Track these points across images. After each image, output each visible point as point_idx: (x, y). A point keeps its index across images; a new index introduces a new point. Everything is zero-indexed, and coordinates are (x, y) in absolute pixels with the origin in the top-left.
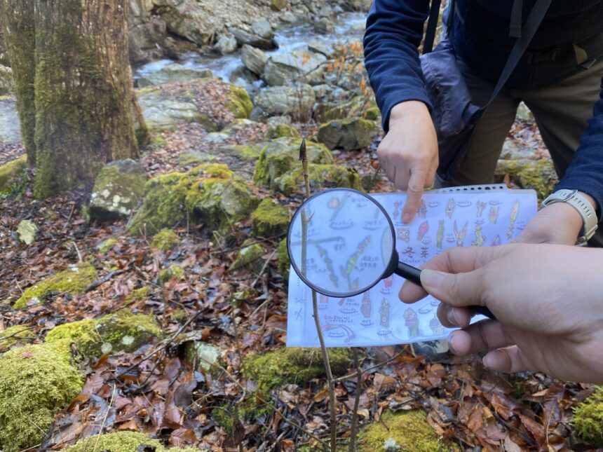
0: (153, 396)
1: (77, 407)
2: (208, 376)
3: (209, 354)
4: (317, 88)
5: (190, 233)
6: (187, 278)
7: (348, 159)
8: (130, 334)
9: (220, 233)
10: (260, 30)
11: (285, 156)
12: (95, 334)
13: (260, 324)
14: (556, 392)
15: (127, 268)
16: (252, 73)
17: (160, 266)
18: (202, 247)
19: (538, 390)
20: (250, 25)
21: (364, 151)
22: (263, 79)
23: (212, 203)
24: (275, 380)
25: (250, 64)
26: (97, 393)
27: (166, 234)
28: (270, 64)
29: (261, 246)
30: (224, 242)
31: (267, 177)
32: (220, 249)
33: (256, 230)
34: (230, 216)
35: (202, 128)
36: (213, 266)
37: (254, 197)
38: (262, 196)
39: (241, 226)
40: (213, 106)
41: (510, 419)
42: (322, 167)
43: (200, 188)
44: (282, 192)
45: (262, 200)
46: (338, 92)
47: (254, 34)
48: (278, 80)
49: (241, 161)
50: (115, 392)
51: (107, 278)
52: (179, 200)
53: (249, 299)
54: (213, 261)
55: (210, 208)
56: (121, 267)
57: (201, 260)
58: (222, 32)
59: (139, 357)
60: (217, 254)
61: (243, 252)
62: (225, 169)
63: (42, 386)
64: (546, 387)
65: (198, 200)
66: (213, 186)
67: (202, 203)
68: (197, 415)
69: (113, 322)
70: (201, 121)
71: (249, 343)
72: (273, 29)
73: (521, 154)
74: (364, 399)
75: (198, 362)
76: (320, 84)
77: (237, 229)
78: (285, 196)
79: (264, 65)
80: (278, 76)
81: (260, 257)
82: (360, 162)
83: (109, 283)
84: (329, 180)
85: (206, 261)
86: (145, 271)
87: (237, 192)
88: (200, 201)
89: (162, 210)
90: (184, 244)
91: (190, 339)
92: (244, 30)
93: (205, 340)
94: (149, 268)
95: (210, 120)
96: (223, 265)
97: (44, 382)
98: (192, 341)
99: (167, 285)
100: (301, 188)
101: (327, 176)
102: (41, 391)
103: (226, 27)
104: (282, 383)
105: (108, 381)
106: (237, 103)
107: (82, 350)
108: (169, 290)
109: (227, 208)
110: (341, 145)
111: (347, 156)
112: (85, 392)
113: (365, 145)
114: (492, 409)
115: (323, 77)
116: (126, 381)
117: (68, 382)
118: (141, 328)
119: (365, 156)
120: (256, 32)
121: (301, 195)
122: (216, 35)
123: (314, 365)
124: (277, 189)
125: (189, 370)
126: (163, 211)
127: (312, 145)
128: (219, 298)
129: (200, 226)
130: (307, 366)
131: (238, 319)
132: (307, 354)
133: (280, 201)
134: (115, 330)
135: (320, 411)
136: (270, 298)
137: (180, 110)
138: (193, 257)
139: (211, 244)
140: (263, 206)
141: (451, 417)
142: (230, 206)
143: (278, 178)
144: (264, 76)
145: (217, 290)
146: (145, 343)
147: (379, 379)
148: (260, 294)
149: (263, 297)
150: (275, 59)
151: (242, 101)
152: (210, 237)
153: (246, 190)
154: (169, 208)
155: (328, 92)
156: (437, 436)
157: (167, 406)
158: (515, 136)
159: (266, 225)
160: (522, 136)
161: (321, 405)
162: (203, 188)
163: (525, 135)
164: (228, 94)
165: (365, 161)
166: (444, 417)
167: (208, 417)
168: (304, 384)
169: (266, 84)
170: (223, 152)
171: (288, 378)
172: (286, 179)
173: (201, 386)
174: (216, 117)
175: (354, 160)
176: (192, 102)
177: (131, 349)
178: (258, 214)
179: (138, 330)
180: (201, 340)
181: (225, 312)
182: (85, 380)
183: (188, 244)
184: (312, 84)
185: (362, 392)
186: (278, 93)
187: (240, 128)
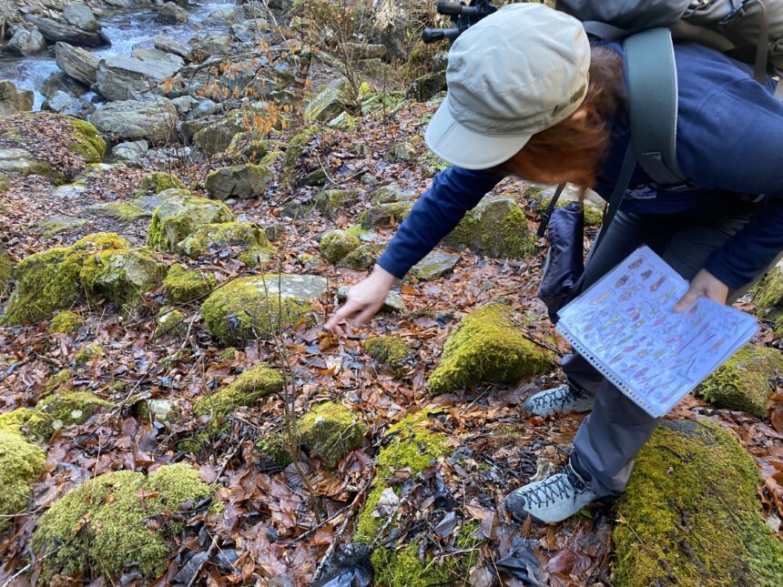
0: (119, 450)
1: (49, 475)
2: (167, 423)
3: (162, 407)
4: (178, 101)
5: (92, 311)
6: (108, 354)
7: (245, 209)
8: (78, 408)
9: (130, 305)
10: (78, 19)
11: (182, 217)
12: (43, 414)
13: (199, 376)
14: (420, 369)
15: (27, 358)
16: (77, 81)
17: (69, 349)
18: (112, 323)
19: (410, 371)
20: (61, 11)
21: (261, 199)
22: (96, 90)
23: (115, 276)
24: (228, 407)
25: (71, 70)
26: (63, 460)
27: (65, 316)
28: (103, 70)
29: (180, 311)
30: (136, 313)
31: (166, 241)
32: (134, 321)
33: (171, 297)
34: (138, 287)
35: (46, 180)
36: (131, 339)
37: (161, 264)
38: (169, 263)
39: (152, 295)
40: (54, 150)
41: (395, 393)
42: (225, 225)
43: (96, 263)
44: (188, 255)
45: (169, 266)
46: (206, 105)
47: (70, 24)
48: (119, 92)
49: (120, 222)
50: (80, 457)
51: (9, 372)
52: (71, 278)
53: (183, 359)
54: (130, 334)
55: (113, 282)
56: (20, 359)
57: (115, 335)
58: (15, 21)
59: (92, 426)
60: (133, 327)
61: (163, 319)
62: (115, 238)
63: (15, 461)
64: (414, 368)
65: (96, 275)
66: (111, 259)
67: (103, 278)
68: (166, 452)
69: (59, 401)
70: (42, 171)
71: (197, 390)
72: (97, 16)
73: (405, 194)
74: (297, 402)
75: (154, 415)
76: (180, 95)
77: (149, 299)
78: (193, 258)
79: (94, 70)
80: (118, 86)
81: (182, 322)
82: (259, 210)
83: (13, 376)
84: (235, 238)
85: (123, 334)
86: (53, 357)
87: (142, 261)
88: (100, 276)
89: (48, 291)
90: (90, 323)
91: (141, 398)
92: (51, 18)
93: (155, 397)
94: (57, 353)
95: (55, 169)
96: (143, 335)
97: (16, 458)
98: (143, 400)
99: (89, 364)
100: (208, 249)
101: (233, 234)
102: (16, 465)
103: (22, 13)
104: (234, 407)
105: (70, 450)
106: (86, 143)
107: (34, 430)
108: (93, 368)
109: (133, 279)
110: (234, 193)
111: (244, 205)
112: (50, 463)
113: (262, 192)
114: (383, 389)
115: (183, 86)
116: (88, 446)
117: (35, 457)
118: (87, 401)
119: (263, 203)
120: (71, 21)
121: (209, 256)
122: (7, 26)
123: (257, 389)
124: (183, 253)
125: (146, 424)
126: (51, 293)
127: (209, 203)
128: (151, 365)
129: (101, 302)
130: (252, 391)
131: (178, 377)
132: (250, 383)
133: (189, 265)
134: (62, 408)
135: (268, 418)
136: (204, 354)
137: (9, 159)
138: (105, 334)
139: (121, 318)
140: (173, 272)
141: (357, 399)
142: (136, 277)
143: (182, 242)
144: (97, 86)
145: (145, 359)
146: (93, 414)
147: (306, 389)
148: (193, 353)
149: (197, 354)
150: (109, 63)
151: (89, 138)
152: (118, 310)
153: (151, 259)
154: (58, 287)
155: (193, 106)
156: (348, 410)
157: (134, 454)
158: (399, 177)
159: (182, 291)
160: (404, 176)
161: (266, 414)
162: (101, 262)
163: (407, 175)
164: (69, 131)
165: (264, 209)
166: (352, 400)
167: (175, 451)
168: (251, 404)
169: (102, 98)
170: (93, 214)
171: (240, 403)
172: (189, 242)
173: (161, 431)
174: (61, 164)
175: (253, 209)
176: (22, 147)
177: (82, 421)
178: (170, 281)
179: (85, 403)
180: (151, 398)
181: (161, 374)
182: (46, 453)
183: (94, 323)
184: (170, 96)
185: (296, 399)
186: (122, 110)
187: (99, 176)
